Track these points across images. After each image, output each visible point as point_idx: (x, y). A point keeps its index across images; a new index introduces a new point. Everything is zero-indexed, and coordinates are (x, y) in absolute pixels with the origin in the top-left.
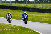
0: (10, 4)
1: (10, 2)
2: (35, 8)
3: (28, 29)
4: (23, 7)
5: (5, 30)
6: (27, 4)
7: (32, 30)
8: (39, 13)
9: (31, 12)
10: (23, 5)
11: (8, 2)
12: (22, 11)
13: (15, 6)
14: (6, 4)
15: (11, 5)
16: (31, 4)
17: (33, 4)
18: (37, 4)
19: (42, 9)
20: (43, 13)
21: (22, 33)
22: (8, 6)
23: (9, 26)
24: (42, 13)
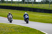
0: (16, 4)
1: (16, 3)
2: (42, 9)
3: (35, 29)
4: (30, 8)
5: (11, 30)
6: (34, 5)
7: (38, 31)
8: (45, 14)
9: (37, 13)
10: (29, 6)
11: (14, 2)
12: (29, 12)
13: (21, 6)
14: (12, 4)
15: (17, 6)
16: (37, 5)
17: (40, 5)
18: (43, 5)
19: (49, 10)
20: (50, 13)
21: (28, 33)
22: (14, 7)
23: (15, 27)
24: (48, 14)
